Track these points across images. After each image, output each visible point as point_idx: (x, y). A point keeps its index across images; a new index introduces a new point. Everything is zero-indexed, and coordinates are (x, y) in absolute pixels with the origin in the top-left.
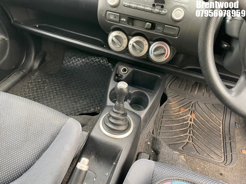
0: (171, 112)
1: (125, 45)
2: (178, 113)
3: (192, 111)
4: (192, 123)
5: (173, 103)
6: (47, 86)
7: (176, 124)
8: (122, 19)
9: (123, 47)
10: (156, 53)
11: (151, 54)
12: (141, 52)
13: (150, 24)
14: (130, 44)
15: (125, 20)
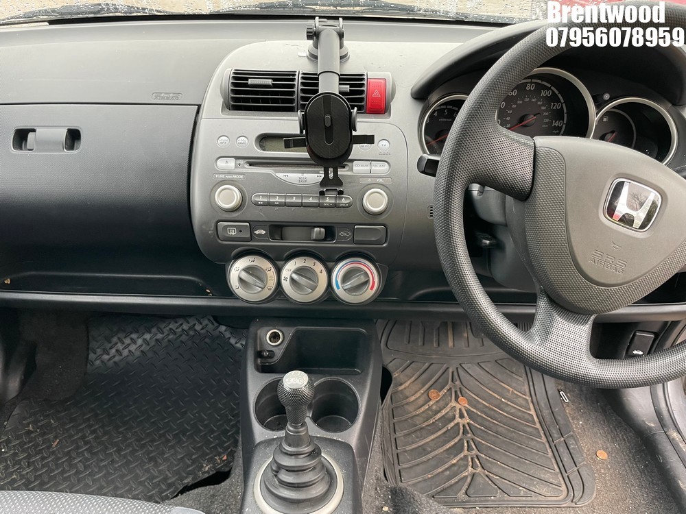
0: (410, 408)
1: (272, 284)
2: (426, 407)
3: (456, 392)
4: (467, 420)
5: (407, 384)
6: (56, 437)
7: (433, 437)
8: (257, 232)
9: (270, 289)
10: (348, 285)
11: (338, 288)
12: (313, 290)
13: (323, 230)
14: (286, 279)
15: (264, 232)
